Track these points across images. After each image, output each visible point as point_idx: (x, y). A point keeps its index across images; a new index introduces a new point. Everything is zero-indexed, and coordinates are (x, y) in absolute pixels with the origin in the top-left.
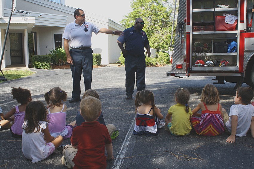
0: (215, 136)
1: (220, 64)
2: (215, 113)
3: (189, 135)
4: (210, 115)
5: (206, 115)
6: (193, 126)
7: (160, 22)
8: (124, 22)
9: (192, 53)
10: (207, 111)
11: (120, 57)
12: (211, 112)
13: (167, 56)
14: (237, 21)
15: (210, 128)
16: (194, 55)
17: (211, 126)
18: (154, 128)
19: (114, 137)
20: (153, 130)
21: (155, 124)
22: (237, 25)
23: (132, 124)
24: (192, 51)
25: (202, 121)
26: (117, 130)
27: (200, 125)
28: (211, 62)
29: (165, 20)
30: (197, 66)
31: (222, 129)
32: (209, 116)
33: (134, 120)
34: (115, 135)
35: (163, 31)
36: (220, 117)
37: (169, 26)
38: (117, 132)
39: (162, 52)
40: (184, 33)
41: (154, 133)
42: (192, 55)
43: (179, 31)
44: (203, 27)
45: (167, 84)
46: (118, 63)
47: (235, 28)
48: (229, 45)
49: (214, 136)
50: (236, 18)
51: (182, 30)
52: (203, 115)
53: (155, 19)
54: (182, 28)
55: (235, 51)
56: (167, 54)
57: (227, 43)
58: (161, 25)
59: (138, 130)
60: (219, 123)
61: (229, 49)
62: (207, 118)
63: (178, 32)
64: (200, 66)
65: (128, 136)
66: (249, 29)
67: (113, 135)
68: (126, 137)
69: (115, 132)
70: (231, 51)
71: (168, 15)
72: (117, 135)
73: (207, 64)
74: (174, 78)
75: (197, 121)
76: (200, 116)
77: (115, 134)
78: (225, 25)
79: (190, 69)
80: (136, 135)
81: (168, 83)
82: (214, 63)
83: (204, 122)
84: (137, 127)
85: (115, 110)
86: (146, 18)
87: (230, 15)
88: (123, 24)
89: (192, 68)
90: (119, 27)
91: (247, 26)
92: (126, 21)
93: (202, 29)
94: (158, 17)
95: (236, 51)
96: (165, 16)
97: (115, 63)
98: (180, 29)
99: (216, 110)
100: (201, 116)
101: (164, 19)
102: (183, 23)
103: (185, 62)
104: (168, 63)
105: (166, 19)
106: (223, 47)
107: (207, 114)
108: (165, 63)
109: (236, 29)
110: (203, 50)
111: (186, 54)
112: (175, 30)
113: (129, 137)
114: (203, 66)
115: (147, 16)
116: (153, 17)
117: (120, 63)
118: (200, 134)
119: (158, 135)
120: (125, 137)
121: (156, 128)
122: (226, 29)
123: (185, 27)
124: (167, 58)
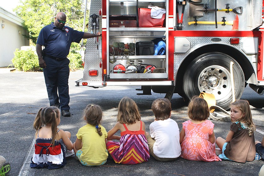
0: (139, 164)
1: (145, 70)
2: (136, 133)
3: (106, 164)
4: (132, 136)
5: (126, 137)
6: (110, 152)
7: (69, 12)
8: (18, 10)
9: (110, 55)
10: (127, 132)
11: (13, 59)
12: (132, 133)
13: (79, 58)
14: (165, 15)
15: (133, 153)
16: (113, 58)
17: (133, 150)
18: (59, 157)
19: (3, 174)
20: (57, 160)
21: (60, 153)
22: (165, 21)
23: (30, 153)
24: (109, 53)
25: (122, 145)
26: (8, 164)
27: (120, 150)
28: (135, 68)
29: (75, 10)
30: (116, 73)
31: (147, 153)
32: (130, 138)
33: (32, 147)
34: (5, 171)
35: (73, 23)
36: (143, 138)
37: (81, 18)
38: (8, 166)
39: (72, 52)
40: (99, 29)
41: (60, 164)
42: (109, 58)
43: (93, 26)
44: (124, 23)
45: (77, 97)
46: (10, 67)
47: (162, 25)
48: (156, 45)
49: (137, 164)
50: (164, 12)
51: (96, 26)
52: (123, 137)
53: (61, 8)
54: (96, 22)
55: (163, 53)
56: (78, 55)
57: (153, 44)
58: (70, 16)
59: (38, 160)
60: (143, 147)
61: (156, 51)
62: (128, 141)
63: (92, 28)
64: (120, 72)
65: (23, 170)
66: (180, 26)
67: (2, 171)
68: (21, 172)
69: (4, 165)
70: (159, 54)
71: (80, 2)
72: (8, 170)
73: (128, 70)
74: (86, 88)
75: (115, 146)
76: (118, 139)
77: (5, 169)
78: (151, 20)
79: (108, 77)
80: (34, 168)
81: (79, 95)
82: (138, 69)
83: (125, 146)
84: (36, 157)
85: (6, 134)
86: (49, 6)
87: (157, 8)
88: (17, 13)
89: (109, 76)
90: (11, 16)
91: (177, 22)
92: (22, 9)
93: (122, 25)
94: (66, 5)
95: (165, 54)
96: (75, 4)
97: (6, 67)
98: (94, 24)
99: (139, 130)
100: (121, 140)
101: (75, 8)
102: (97, 16)
103: (101, 67)
104: (80, 67)
105: (76, 7)
106: (149, 48)
107: (128, 135)
108: (75, 67)
109: (164, 26)
110: (123, 51)
111: (101, 57)
112: (87, 25)
113: (25, 172)
114: (124, 72)
115: (51, 3)
116: (59, 4)
117: (14, 67)
118: (119, 163)
119: (65, 167)
120: (19, 172)
121: (63, 158)
122: (152, 26)
123: (100, 21)
124: (79, 60)
